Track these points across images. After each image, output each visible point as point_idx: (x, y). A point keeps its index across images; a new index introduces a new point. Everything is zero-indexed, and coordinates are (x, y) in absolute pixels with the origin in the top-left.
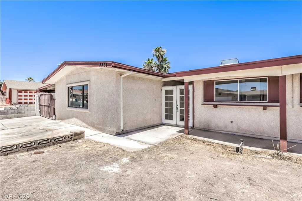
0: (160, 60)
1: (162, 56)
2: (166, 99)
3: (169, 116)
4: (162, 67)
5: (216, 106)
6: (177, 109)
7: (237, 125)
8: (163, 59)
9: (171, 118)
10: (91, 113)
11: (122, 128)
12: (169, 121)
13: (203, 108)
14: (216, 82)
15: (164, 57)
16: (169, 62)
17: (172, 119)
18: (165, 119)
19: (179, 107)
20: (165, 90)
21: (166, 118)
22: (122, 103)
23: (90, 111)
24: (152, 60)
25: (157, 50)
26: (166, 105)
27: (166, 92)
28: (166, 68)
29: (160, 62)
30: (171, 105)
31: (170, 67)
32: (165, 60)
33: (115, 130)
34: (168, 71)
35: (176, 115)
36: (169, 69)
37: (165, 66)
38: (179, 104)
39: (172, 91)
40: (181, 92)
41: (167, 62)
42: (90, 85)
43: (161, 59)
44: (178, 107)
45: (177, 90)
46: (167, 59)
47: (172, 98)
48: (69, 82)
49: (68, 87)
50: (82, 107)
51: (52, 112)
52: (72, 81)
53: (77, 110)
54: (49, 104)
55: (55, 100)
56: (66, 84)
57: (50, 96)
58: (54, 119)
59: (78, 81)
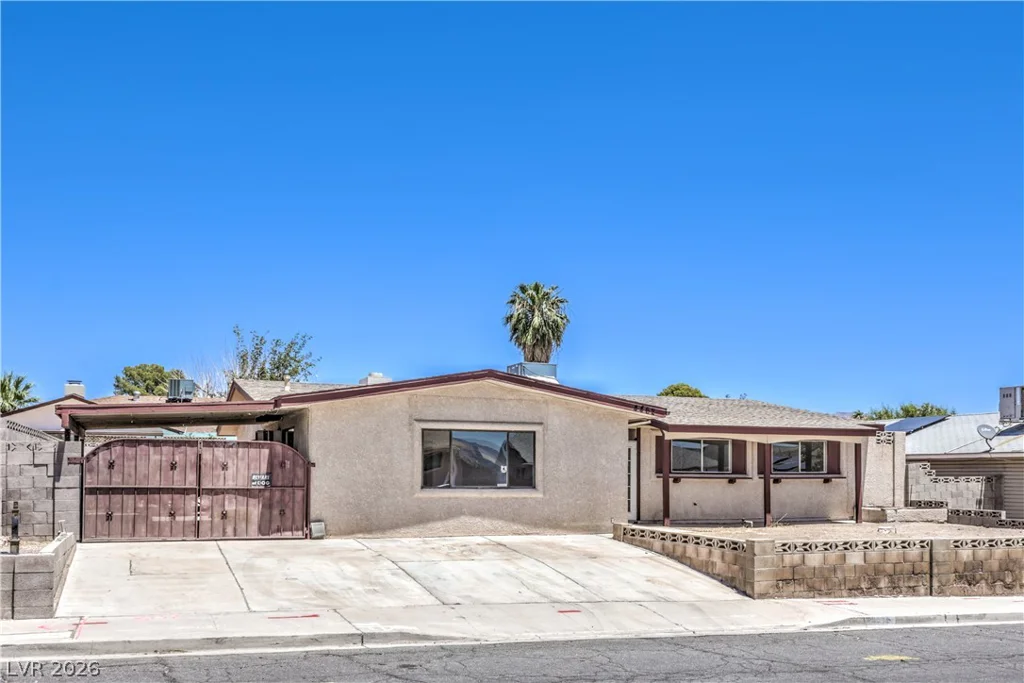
5: (676, 480)
7: (701, 507)
23: (544, 493)
42: (544, 435)
48: (431, 414)
49: (423, 430)
50: (506, 485)
51: (288, 513)
52: (447, 414)
53: (485, 496)
54: (259, 479)
55: (312, 468)
56: (406, 421)
57: (266, 452)
58: (320, 534)
59: (483, 419)
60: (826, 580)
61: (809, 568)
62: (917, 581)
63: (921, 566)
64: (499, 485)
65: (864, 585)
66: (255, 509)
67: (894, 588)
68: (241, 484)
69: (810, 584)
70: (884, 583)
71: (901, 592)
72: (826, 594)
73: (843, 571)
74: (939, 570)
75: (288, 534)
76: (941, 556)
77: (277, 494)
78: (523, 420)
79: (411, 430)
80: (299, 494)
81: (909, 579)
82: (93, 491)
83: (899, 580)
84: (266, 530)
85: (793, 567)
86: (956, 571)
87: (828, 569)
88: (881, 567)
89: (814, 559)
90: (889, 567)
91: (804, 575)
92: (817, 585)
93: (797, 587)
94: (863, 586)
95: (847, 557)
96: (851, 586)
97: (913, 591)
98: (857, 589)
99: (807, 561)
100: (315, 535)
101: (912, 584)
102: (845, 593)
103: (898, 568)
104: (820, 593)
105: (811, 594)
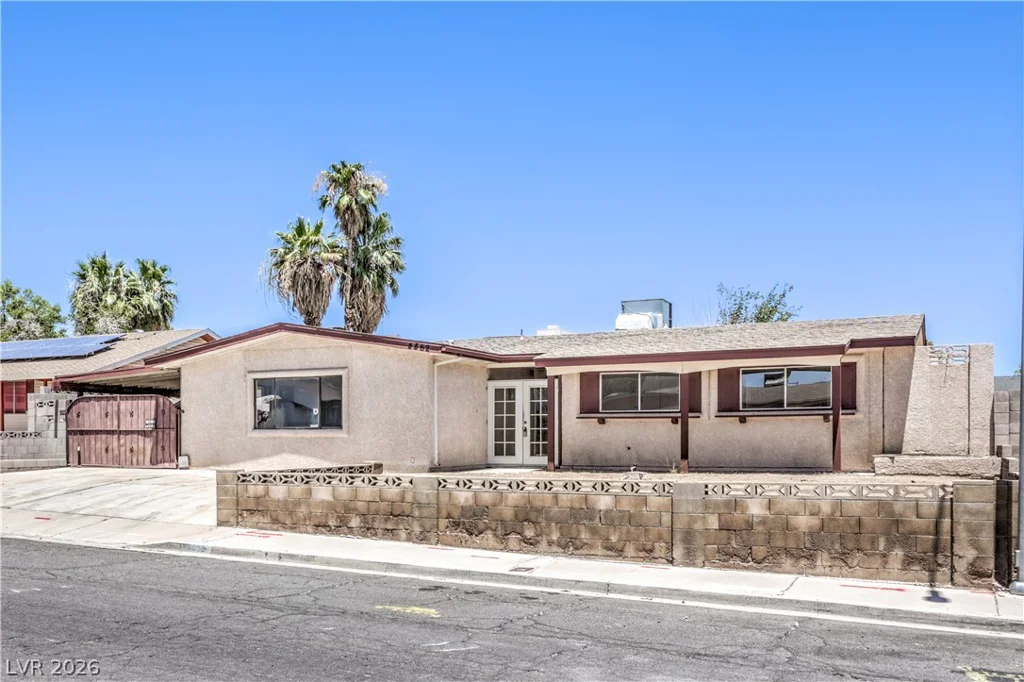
0: (355, 230)
1: (364, 208)
2: (498, 408)
3: (505, 447)
4: (365, 264)
5: (602, 421)
6: (525, 430)
7: (637, 452)
8: (368, 223)
9: (511, 451)
10: (352, 437)
11: (436, 461)
12: (505, 459)
13: (579, 426)
14: (603, 376)
15: (374, 216)
16: (397, 242)
17: (513, 454)
18: (496, 454)
19: (528, 426)
20: (496, 390)
21: (499, 451)
22: (436, 414)
23: (349, 433)
24: (318, 229)
25: (345, 180)
26: (498, 422)
27: (499, 393)
28: (383, 269)
29: (354, 239)
30: (511, 422)
31: (401, 263)
32: (380, 226)
33: (426, 463)
34: (392, 285)
35: (522, 443)
36: (396, 276)
37: (377, 257)
38: (528, 419)
39: (511, 392)
40: (534, 393)
41: (388, 237)
42: (348, 378)
43: (361, 223)
44: (525, 425)
45: (523, 388)
46: (390, 223)
47: (511, 408)
48: (260, 366)
49: (255, 380)
50: (317, 426)
51: (167, 448)
52: (273, 365)
53: (299, 435)
54: (150, 425)
55: (183, 415)
56: (243, 372)
57: (154, 402)
58: (184, 466)
59: (298, 367)
60: (291, 513)
61: (273, 500)
62: (397, 524)
63: (402, 506)
64: (312, 426)
65: (332, 523)
66: (149, 444)
67: (368, 529)
68: (141, 428)
69: (274, 517)
70: (355, 522)
71: (376, 535)
72: (291, 528)
73: (308, 505)
74: (421, 513)
75: (167, 465)
76: (424, 497)
77: (160, 434)
78: (331, 366)
79: (245, 381)
80: (173, 434)
81: (386, 520)
82: (75, 433)
83: (374, 520)
84: (155, 462)
85: (257, 498)
86: (449, 516)
87: (292, 502)
88: (352, 505)
89: (278, 491)
90: (361, 506)
91: (267, 506)
92: (281, 518)
93: (261, 518)
94: (330, 523)
95: (313, 492)
96: (317, 523)
97: (391, 534)
98: (325, 526)
99: (271, 494)
100: (181, 466)
101: (390, 527)
102: (310, 529)
103: (373, 507)
104: (284, 527)
105: (276, 526)
